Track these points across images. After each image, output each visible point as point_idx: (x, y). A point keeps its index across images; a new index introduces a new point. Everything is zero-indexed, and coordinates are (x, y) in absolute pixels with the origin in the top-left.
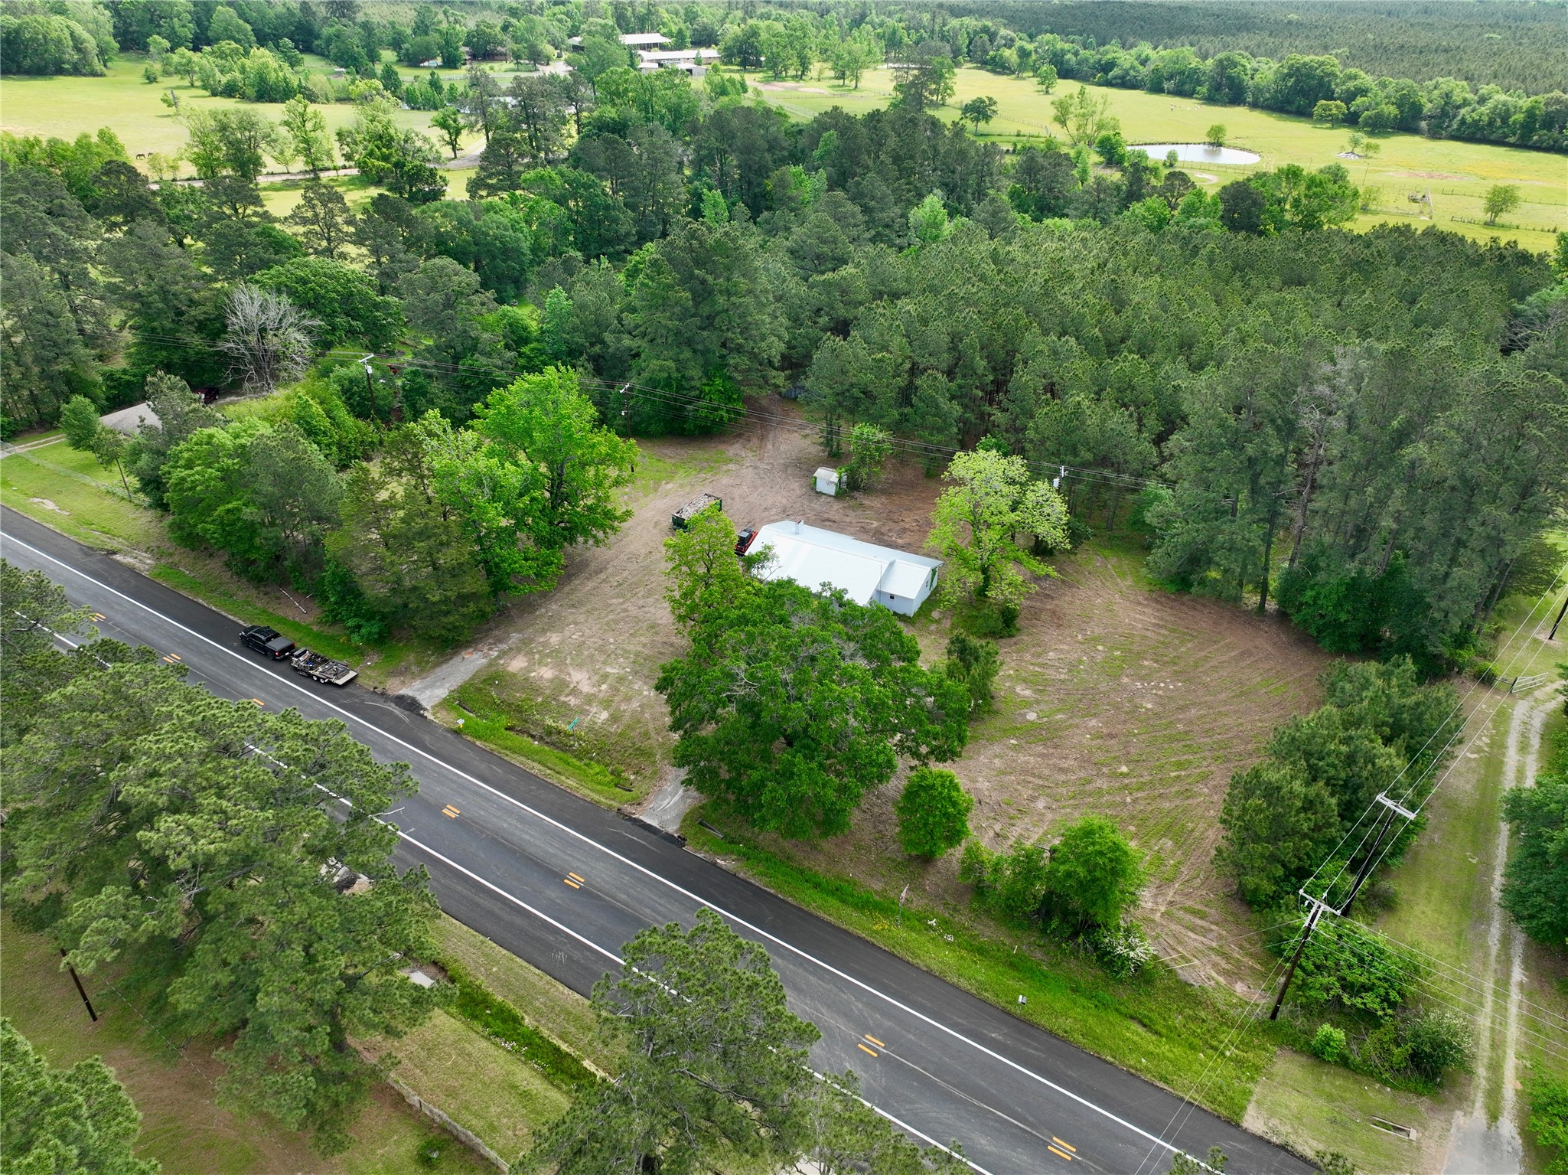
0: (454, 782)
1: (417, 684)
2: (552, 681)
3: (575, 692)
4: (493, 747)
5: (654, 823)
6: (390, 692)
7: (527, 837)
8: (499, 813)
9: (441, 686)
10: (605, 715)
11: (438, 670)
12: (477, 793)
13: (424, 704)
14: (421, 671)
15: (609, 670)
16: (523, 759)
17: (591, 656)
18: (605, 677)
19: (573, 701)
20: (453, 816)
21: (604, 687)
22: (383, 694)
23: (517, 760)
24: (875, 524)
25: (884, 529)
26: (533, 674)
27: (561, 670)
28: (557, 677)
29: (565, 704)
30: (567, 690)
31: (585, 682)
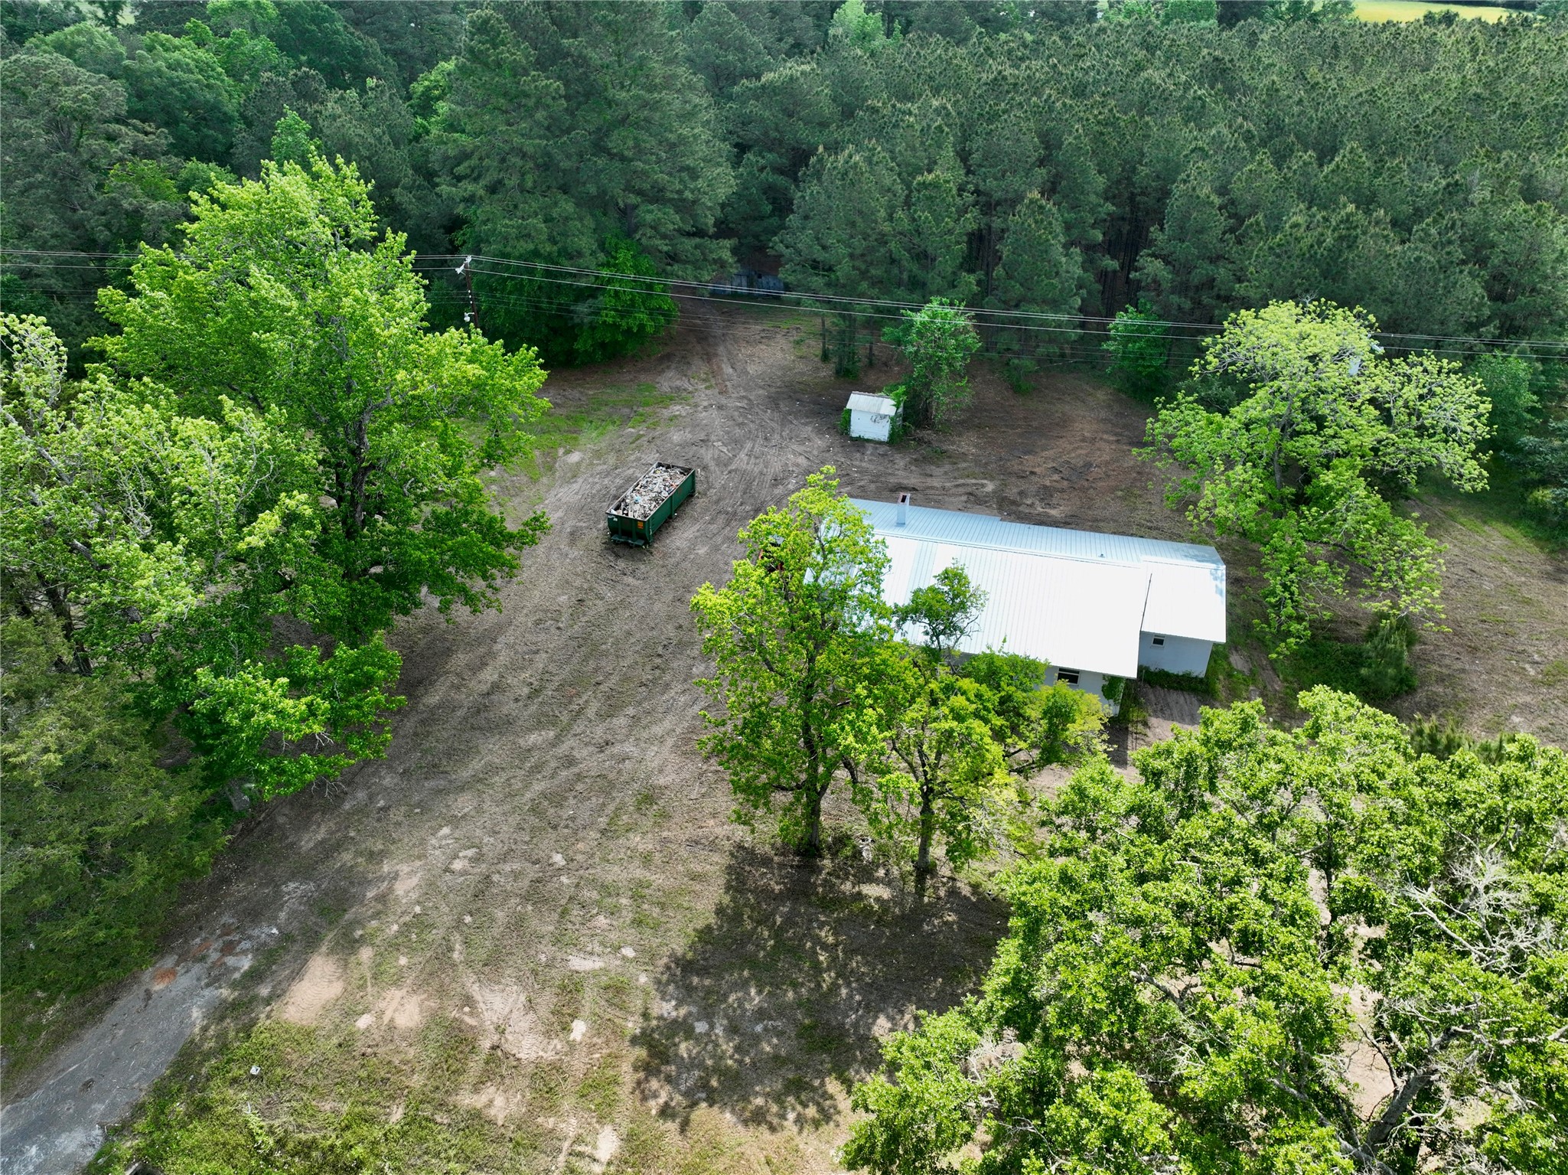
2: (421, 1036)
15: (579, 963)
17: (518, 924)
18: (571, 989)
21: (579, 1029)
24: (990, 487)
25: (1012, 492)
26: (363, 1022)
27: (442, 992)
28: (435, 1019)
29: (477, 1119)
30: (475, 1065)
31: (522, 1022)
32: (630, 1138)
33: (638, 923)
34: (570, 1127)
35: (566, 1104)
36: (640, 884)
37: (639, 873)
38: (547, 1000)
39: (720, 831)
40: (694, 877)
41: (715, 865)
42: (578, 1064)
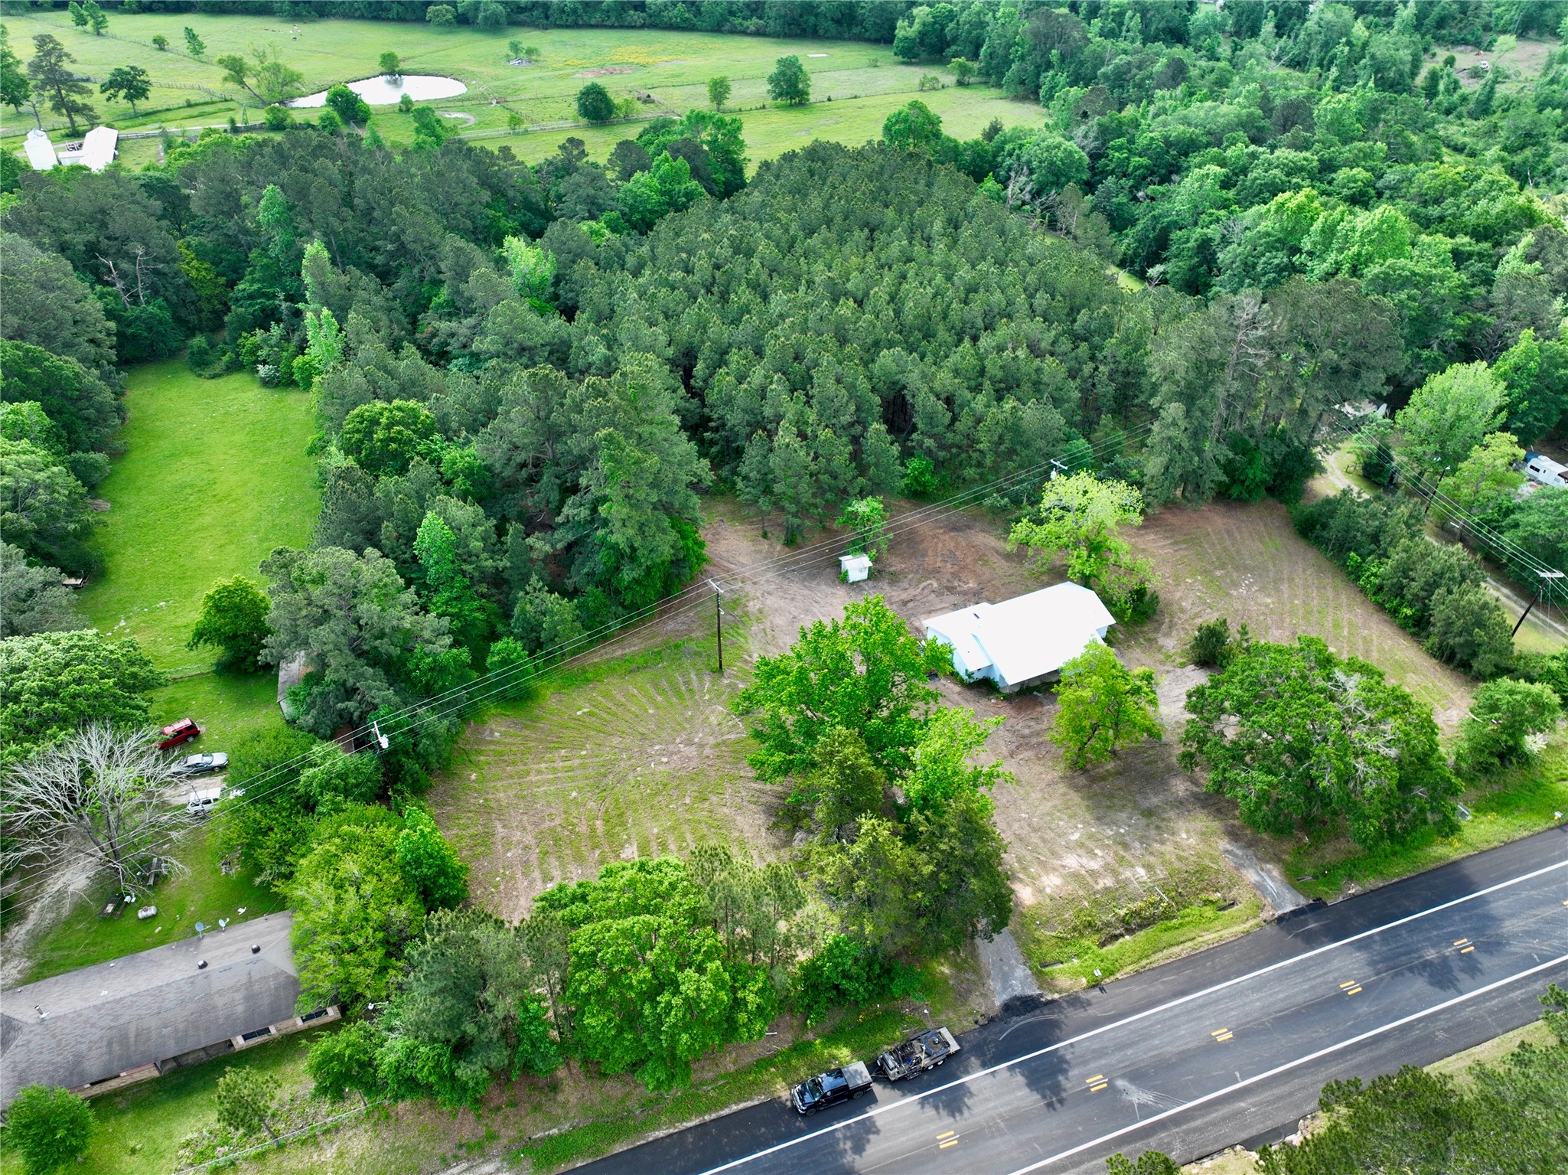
0: (1176, 1016)
1: (993, 984)
2: (1066, 882)
3: (1092, 873)
4: (1131, 967)
5: (1289, 908)
6: (992, 1014)
7: (1281, 996)
8: (1239, 1002)
9: (1012, 968)
10: (1141, 872)
11: (983, 959)
12: (1201, 1007)
13: (1029, 992)
14: (976, 971)
15: (1076, 836)
16: (1160, 955)
17: (1044, 841)
18: (1081, 844)
19: (1108, 882)
20: (1230, 1035)
21: (1097, 851)
22: (991, 1020)
23: (1159, 959)
26: (1048, 891)
27: (1054, 869)
28: (1063, 877)
29: (1107, 889)
30: (1089, 879)
31: (1084, 861)
32: (1144, 866)
33: (1070, 817)
34: (1128, 874)
35: (1121, 870)
36: (1055, 806)
37: (1050, 804)
38: (1080, 851)
39: (1050, 777)
40: (1064, 795)
41: (1062, 788)
42: (1109, 859)
